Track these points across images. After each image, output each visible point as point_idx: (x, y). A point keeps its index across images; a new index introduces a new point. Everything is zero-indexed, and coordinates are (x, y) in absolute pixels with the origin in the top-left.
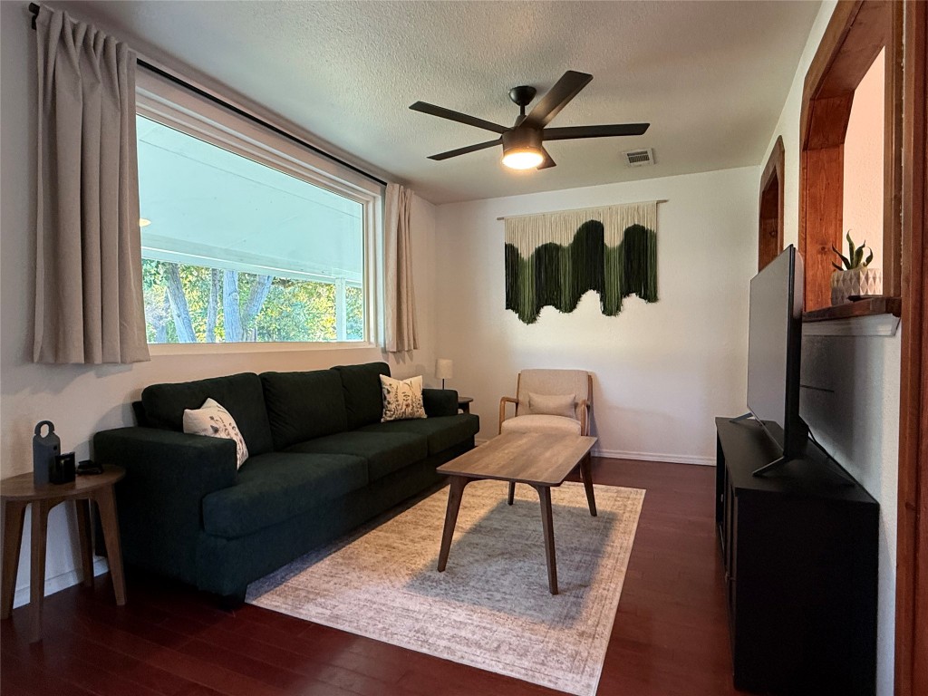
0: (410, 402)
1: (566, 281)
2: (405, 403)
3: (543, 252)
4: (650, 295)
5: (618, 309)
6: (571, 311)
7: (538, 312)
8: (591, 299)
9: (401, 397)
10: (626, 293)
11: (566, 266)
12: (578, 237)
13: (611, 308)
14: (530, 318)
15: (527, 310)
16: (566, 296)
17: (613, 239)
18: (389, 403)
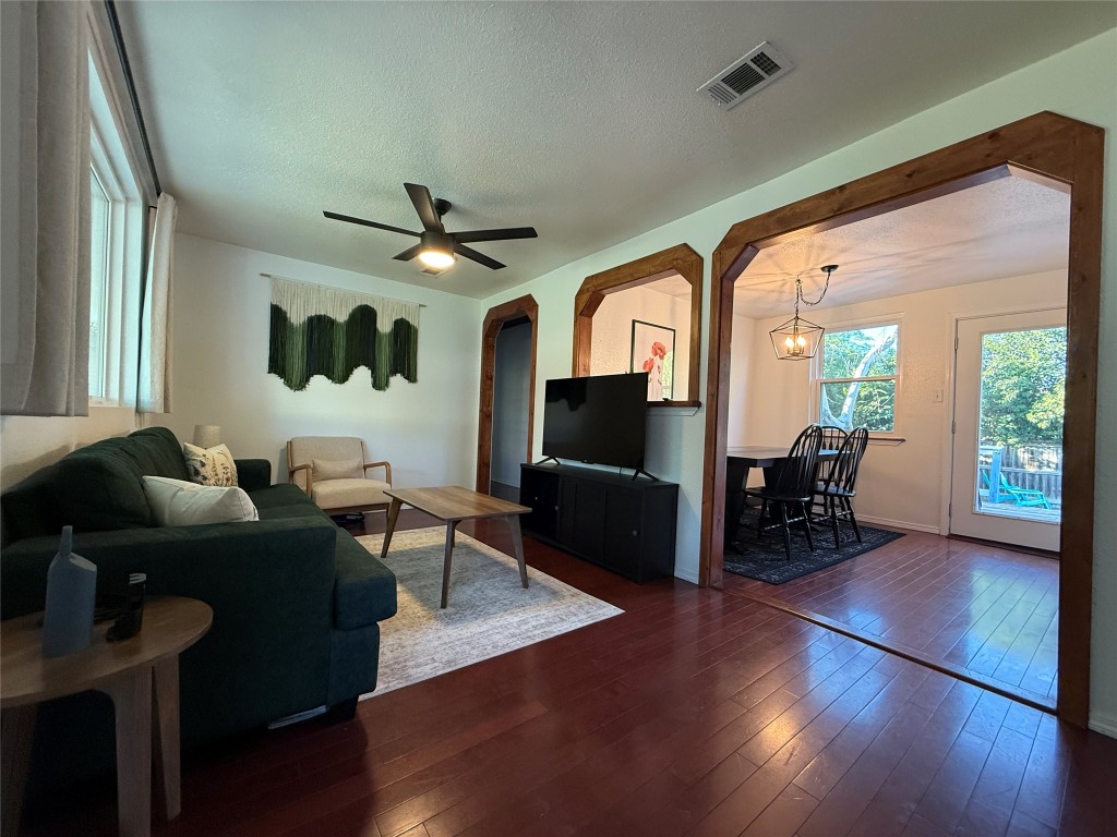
0: (229, 475)
1: (340, 354)
2: (225, 476)
3: (315, 322)
4: (411, 377)
5: (387, 384)
6: (343, 382)
7: (307, 380)
8: (362, 374)
9: (220, 471)
10: (394, 373)
11: (340, 341)
12: (353, 316)
13: (379, 384)
14: (299, 384)
15: (296, 377)
16: (339, 368)
17: (384, 325)
18: (205, 478)
